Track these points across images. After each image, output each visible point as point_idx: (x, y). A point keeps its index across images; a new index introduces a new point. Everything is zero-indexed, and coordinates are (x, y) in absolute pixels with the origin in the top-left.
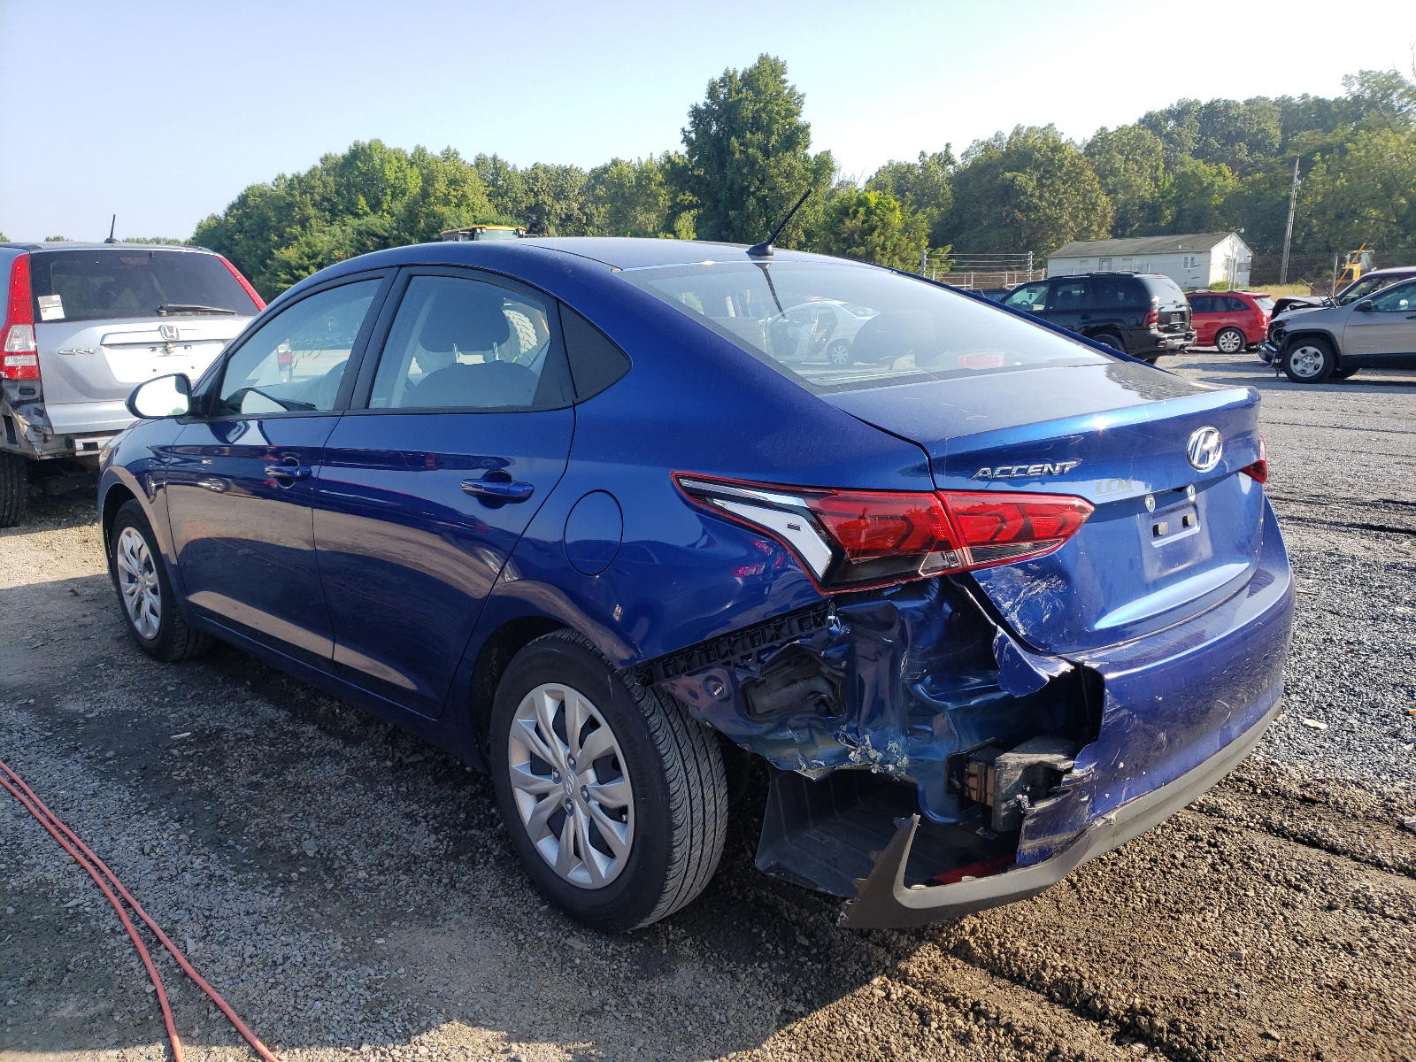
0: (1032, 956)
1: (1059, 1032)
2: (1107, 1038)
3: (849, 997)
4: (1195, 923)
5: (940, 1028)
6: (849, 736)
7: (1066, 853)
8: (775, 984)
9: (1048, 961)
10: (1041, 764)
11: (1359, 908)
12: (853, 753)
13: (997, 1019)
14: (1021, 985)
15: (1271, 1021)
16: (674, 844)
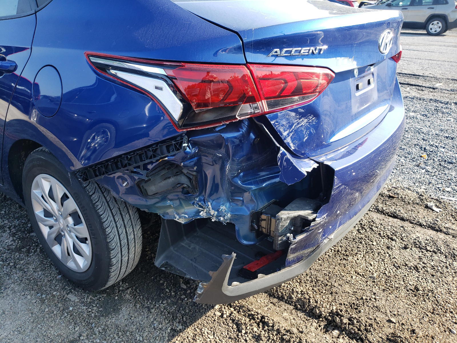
0: (287, 287)
1: (301, 330)
2: (322, 328)
3: (204, 317)
4: (354, 261)
5: (246, 333)
6: (200, 203)
7: (309, 258)
8: (169, 313)
9: (294, 289)
10: (299, 216)
11: (416, 247)
12: (202, 212)
13: (273, 326)
14: (283, 301)
15: (390, 312)
16: (112, 257)
